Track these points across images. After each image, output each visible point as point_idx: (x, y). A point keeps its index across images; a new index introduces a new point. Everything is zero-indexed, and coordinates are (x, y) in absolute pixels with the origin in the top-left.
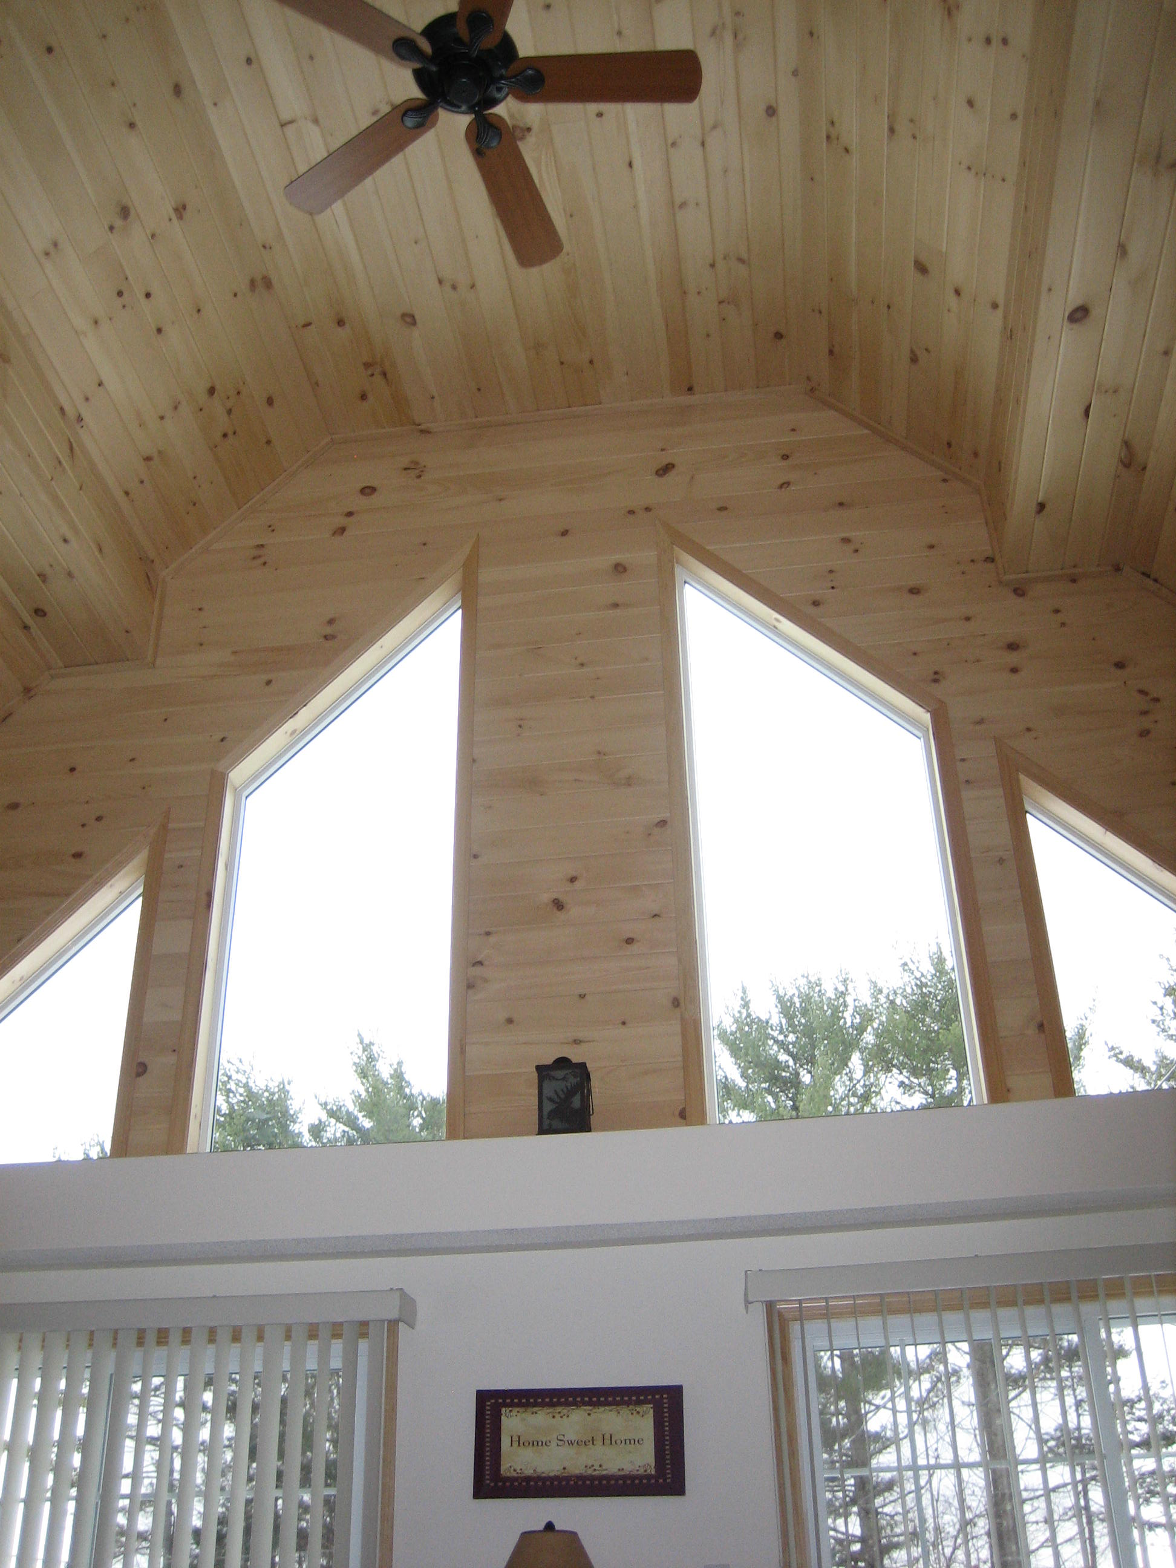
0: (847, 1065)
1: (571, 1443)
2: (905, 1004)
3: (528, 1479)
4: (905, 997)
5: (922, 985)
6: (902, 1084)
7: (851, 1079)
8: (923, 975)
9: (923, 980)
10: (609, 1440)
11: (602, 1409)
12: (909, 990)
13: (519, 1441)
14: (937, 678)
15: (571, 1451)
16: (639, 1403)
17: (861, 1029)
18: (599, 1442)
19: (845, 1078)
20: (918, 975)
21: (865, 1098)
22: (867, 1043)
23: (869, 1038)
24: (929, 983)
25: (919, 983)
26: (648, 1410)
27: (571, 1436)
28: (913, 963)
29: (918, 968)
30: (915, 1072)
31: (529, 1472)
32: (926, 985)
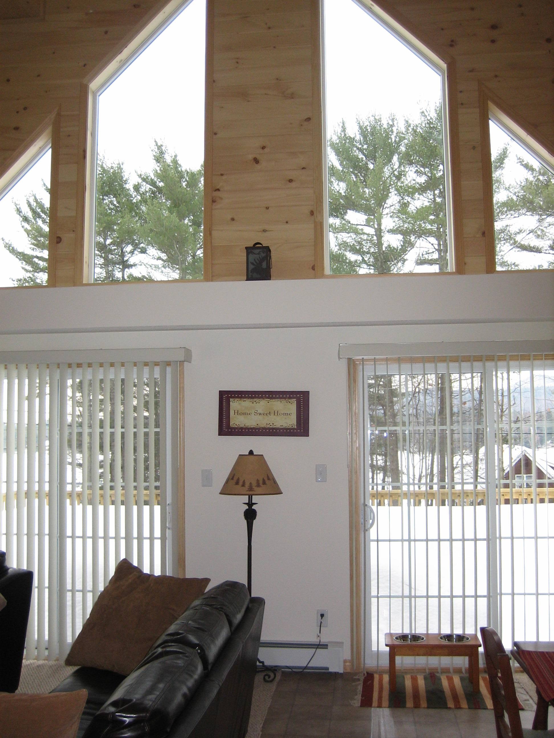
0: (391, 162)
1: (260, 414)
2: (421, 132)
3: (242, 428)
4: (422, 129)
5: (430, 123)
6: (417, 172)
7: (392, 168)
8: (431, 118)
9: (431, 120)
10: (276, 413)
11: (274, 400)
12: (424, 125)
13: (238, 413)
14: (452, 44)
15: (260, 417)
16: (290, 398)
17: (398, 143)
18: (272, 414)
19: (389, 168)
20: (429, 118)
21: (399, 178)
22: (401, 151)
23: (403, 149)
24: (434, 123)
25: (429, 122)
26: (294, 401)
27: (260, 411)
28: (427, 112)
29: (429, 115)
30: (423, 166)
31: (242, 426)
32: (432, 124)
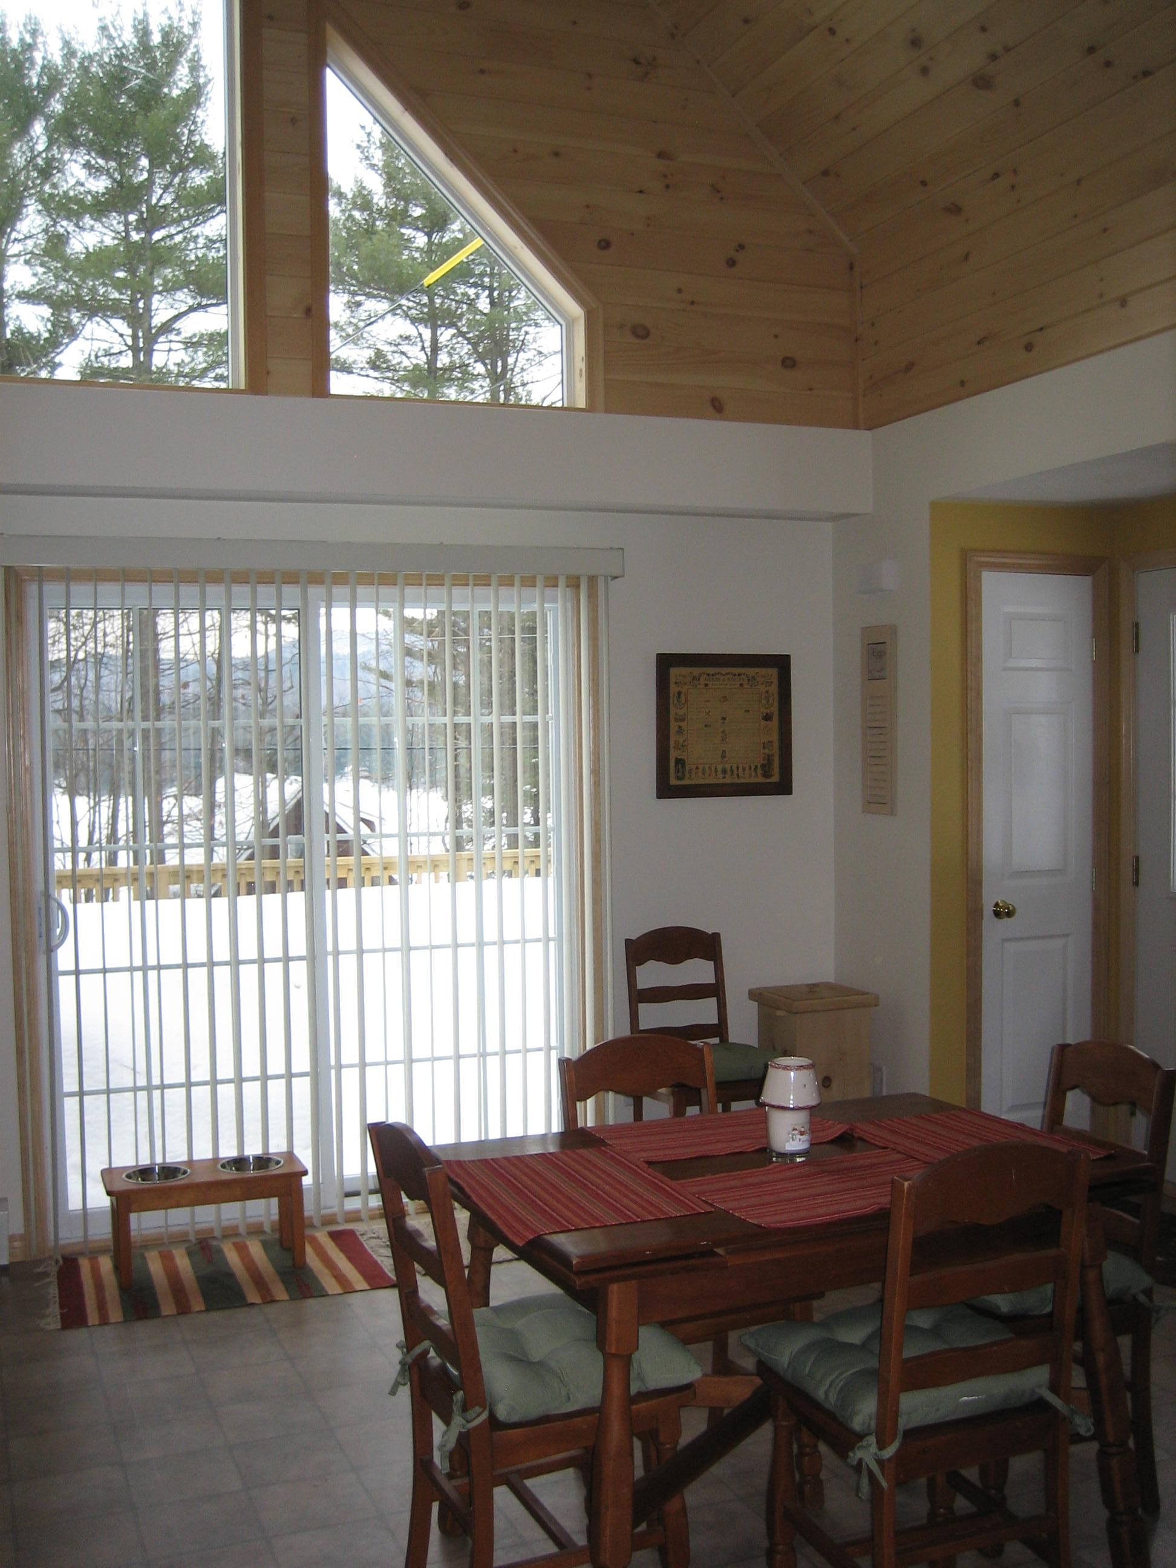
0: (29, 133)
2: (101, 75)
4: (101, 66)
5: (121, 57)
6: (87, 165)
7: (32, 149)
8: (124, 46)
9: (124, 51)
12: (107, 60)
17: (47, 92)
19: (25, 148)
20: (120, 45)
21: (46, 173)
22: (53, 111)
23: (56, 106)
24: (131, 57)
25: (119, 53)
28: (116, 29)
29: (119, 36)
30: (104, 154)
32: (127, 59)
